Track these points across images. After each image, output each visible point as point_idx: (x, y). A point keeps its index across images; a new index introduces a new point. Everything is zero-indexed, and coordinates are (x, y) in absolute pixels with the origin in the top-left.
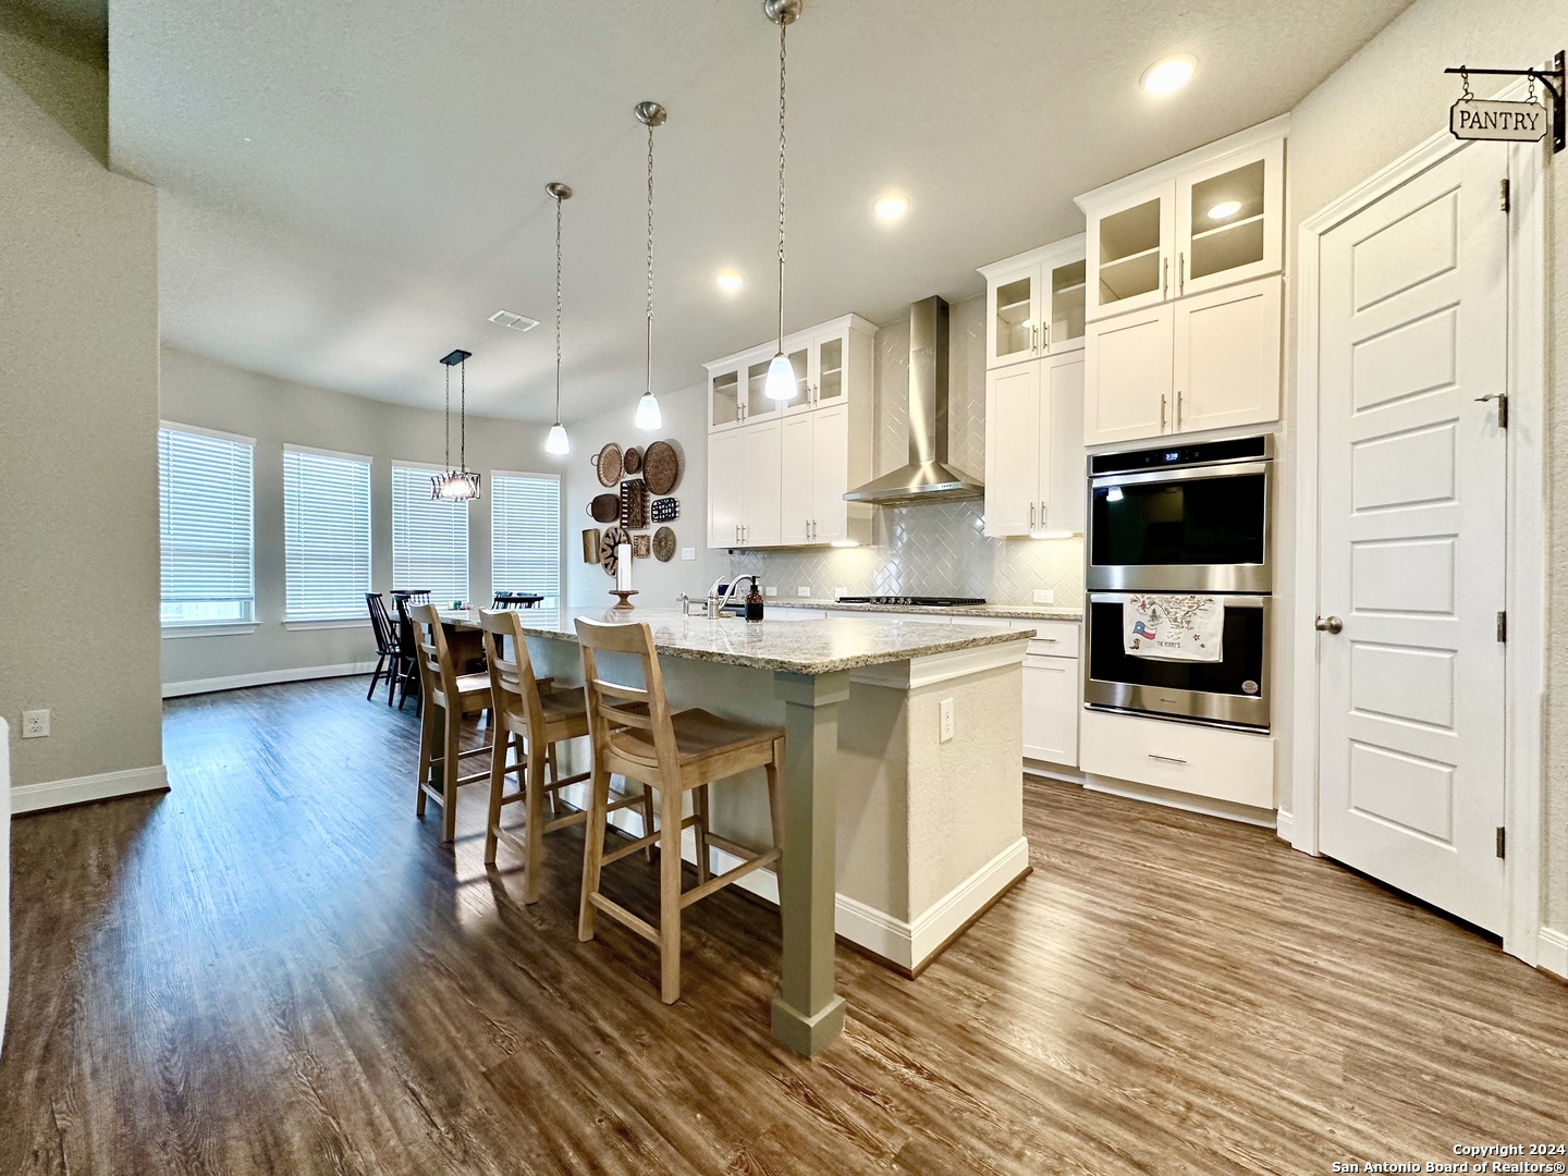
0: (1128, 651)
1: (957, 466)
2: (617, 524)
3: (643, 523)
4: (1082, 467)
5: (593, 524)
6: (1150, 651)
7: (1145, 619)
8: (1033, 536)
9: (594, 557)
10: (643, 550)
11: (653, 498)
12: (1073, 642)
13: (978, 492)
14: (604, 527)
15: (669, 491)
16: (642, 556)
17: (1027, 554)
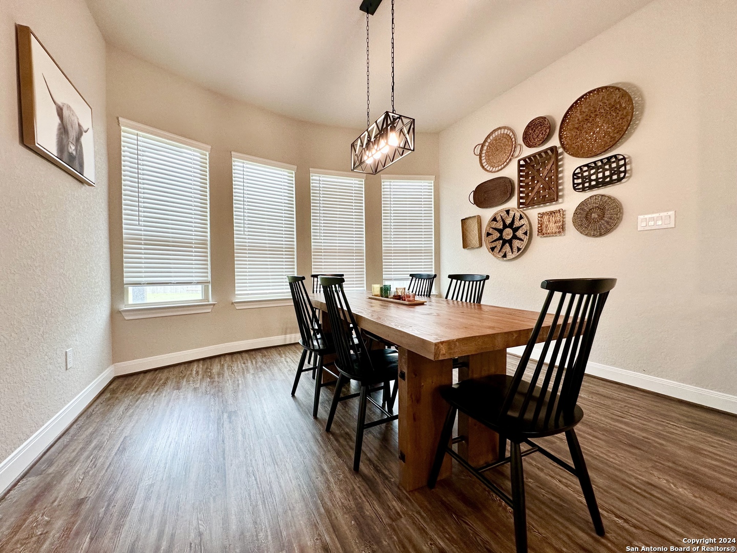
2: (512, 205)
3: (558, 196)
5: (475, 211)
9: (475, 242)
10: (552, 227)
11: (574, 165)
14: (489, 213)
15: (606, 150)
16: (551, 234)
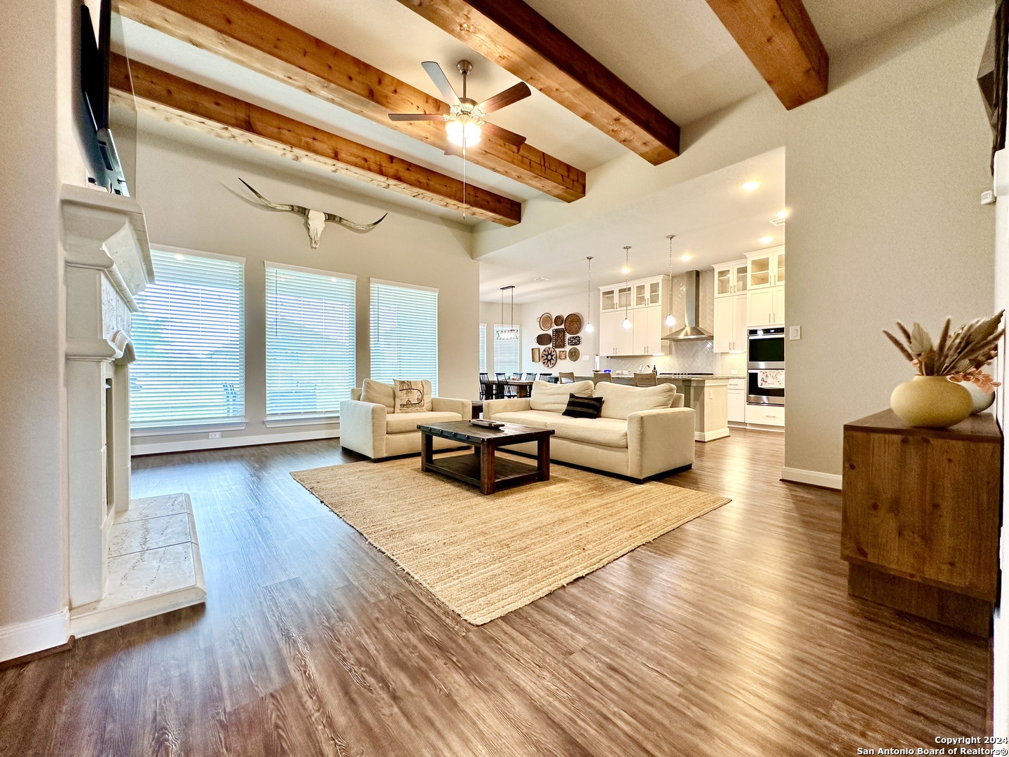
0: (759, 386)
1: (702, 327)
2: (551, 345)
3: (564, 346)
4: (746, 333)
5: (538, 346)
6: (765, 386)
7: (764, 377)
8: (730, 352)
9: (537, 359)
10: (563, 357)
11: (568, 336)
12: (744, 385)
13: (711, 338)
14: (542, 348)
15: (577, 333)
16: (563, 359)
17: (728, 358)
